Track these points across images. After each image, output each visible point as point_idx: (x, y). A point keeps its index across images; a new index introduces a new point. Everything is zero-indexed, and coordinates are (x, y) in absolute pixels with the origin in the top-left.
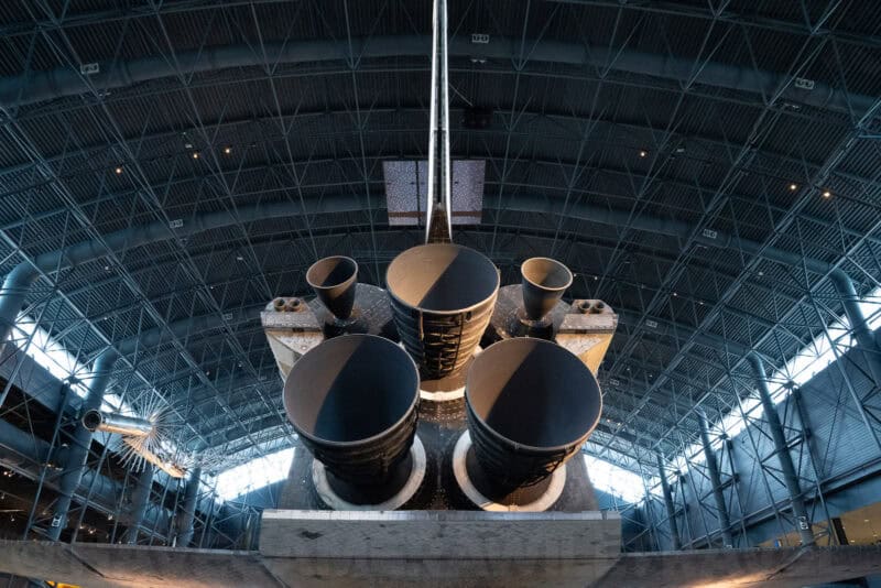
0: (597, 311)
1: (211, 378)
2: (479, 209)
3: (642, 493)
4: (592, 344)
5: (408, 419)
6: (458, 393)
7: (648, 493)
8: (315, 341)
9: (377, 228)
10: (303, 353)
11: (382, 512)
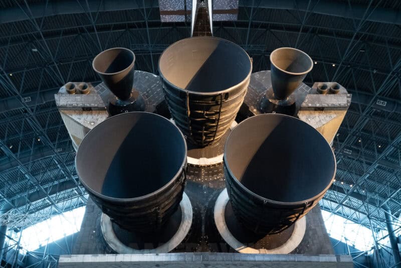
0: (333, 91)
1: (14, 151)
2: (236, 7)
3: (372, 243)
4: (328, 119)
5: (178, 179)
6: (218, 159)
7: (377, 244)
8: (102, 118)
9: (151, 25)
10: (91, 128)
11: (157, 255)
